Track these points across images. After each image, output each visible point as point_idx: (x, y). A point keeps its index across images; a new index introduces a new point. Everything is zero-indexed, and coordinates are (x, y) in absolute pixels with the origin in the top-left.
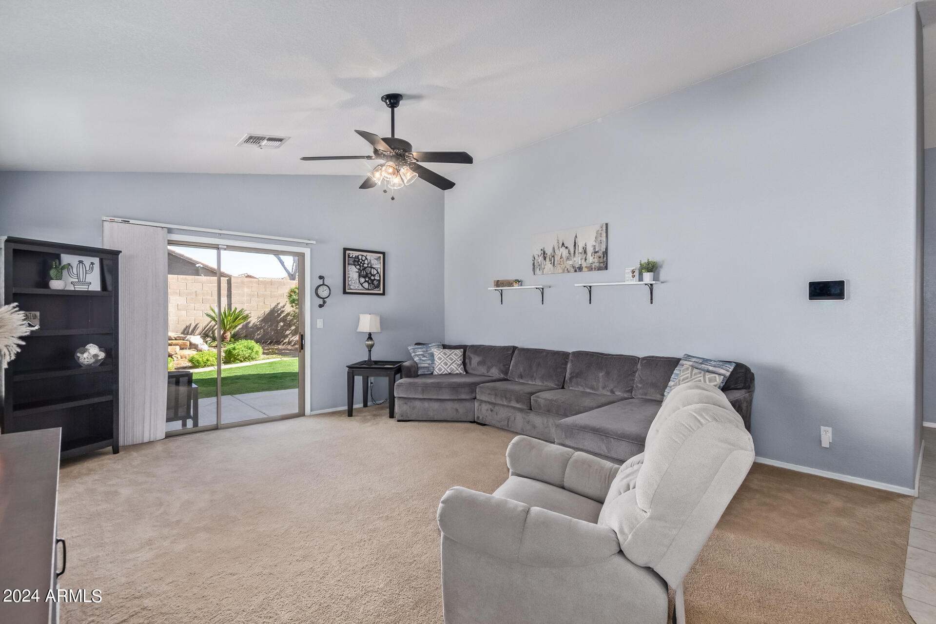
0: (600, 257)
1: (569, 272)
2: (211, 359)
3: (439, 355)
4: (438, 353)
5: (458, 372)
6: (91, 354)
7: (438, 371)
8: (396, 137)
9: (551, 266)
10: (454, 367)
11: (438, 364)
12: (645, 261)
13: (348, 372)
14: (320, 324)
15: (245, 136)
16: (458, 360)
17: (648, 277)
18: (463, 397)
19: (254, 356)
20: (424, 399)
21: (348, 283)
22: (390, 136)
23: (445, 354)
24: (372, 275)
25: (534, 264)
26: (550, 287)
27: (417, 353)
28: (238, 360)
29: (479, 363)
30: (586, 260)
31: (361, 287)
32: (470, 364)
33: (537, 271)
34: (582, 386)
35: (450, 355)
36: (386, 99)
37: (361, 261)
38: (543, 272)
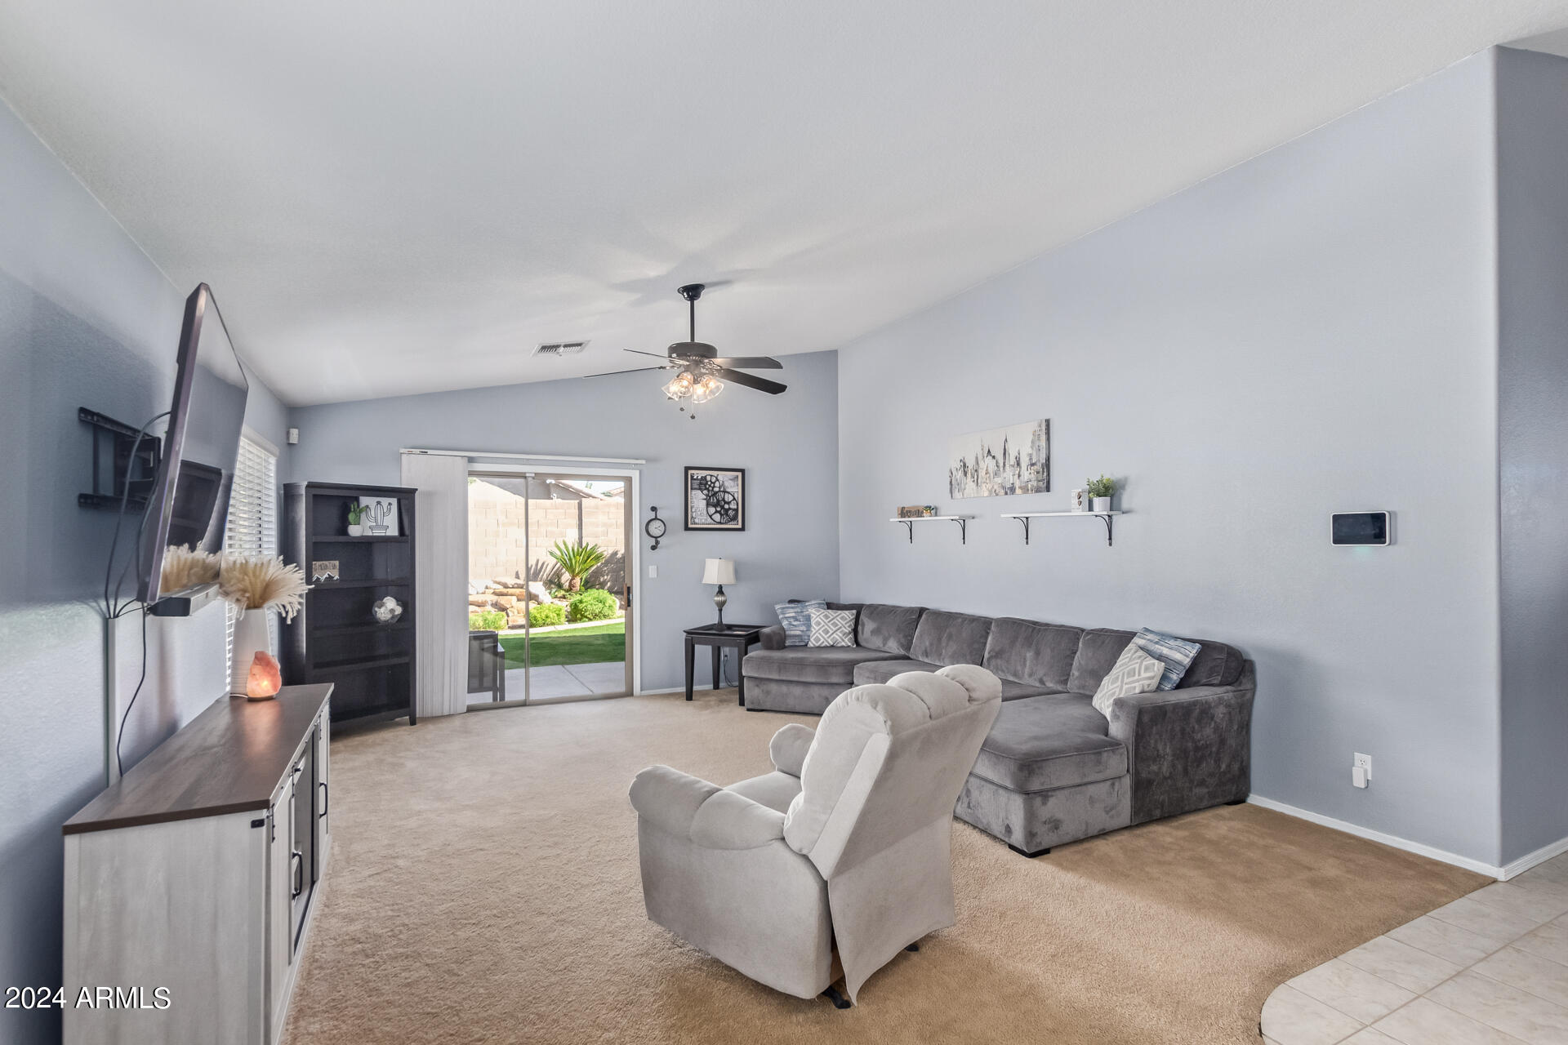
0: (1038, 473)
1: (997, 495)
2: (551, 615)
3: (818, 619)
4: (817, 615)
5: (843, 644)
6: (388, 609)
7: (814, 642)
8: (696, 341)
9: (974, 485)
10: (838, 636)
11: (814, 632)
12: (1095, 479)
13: (686, 639)
14: (652, 572)
15: (537, 347)
16: (846, 626)
17: (1100, 504)
18: (834, 680)
19: (606, 611)
20: (782, 681)
21: (692, 515)
22: (689, 341)
23: (826, 617)
24: (725, 503)
25: (951, 482)
26: (973, 518)
27: (787, 615)
28: (586, 617)
29: (875, 632)
30: (1019, 476)
31: (709, 520)
32: (863, 633)
33: (957, 494)
34: (1003, 671)
35: (833, 619)
36: (683, 292)
37: (709, 483)
38: (963, 495)
